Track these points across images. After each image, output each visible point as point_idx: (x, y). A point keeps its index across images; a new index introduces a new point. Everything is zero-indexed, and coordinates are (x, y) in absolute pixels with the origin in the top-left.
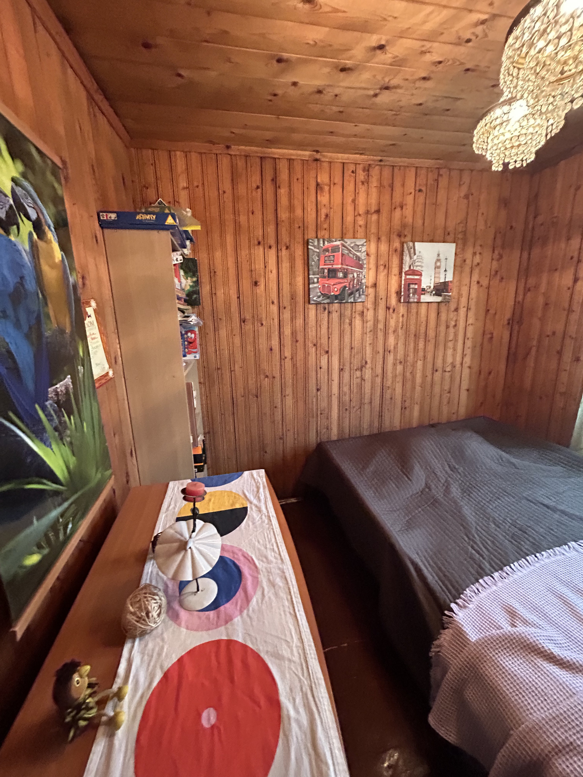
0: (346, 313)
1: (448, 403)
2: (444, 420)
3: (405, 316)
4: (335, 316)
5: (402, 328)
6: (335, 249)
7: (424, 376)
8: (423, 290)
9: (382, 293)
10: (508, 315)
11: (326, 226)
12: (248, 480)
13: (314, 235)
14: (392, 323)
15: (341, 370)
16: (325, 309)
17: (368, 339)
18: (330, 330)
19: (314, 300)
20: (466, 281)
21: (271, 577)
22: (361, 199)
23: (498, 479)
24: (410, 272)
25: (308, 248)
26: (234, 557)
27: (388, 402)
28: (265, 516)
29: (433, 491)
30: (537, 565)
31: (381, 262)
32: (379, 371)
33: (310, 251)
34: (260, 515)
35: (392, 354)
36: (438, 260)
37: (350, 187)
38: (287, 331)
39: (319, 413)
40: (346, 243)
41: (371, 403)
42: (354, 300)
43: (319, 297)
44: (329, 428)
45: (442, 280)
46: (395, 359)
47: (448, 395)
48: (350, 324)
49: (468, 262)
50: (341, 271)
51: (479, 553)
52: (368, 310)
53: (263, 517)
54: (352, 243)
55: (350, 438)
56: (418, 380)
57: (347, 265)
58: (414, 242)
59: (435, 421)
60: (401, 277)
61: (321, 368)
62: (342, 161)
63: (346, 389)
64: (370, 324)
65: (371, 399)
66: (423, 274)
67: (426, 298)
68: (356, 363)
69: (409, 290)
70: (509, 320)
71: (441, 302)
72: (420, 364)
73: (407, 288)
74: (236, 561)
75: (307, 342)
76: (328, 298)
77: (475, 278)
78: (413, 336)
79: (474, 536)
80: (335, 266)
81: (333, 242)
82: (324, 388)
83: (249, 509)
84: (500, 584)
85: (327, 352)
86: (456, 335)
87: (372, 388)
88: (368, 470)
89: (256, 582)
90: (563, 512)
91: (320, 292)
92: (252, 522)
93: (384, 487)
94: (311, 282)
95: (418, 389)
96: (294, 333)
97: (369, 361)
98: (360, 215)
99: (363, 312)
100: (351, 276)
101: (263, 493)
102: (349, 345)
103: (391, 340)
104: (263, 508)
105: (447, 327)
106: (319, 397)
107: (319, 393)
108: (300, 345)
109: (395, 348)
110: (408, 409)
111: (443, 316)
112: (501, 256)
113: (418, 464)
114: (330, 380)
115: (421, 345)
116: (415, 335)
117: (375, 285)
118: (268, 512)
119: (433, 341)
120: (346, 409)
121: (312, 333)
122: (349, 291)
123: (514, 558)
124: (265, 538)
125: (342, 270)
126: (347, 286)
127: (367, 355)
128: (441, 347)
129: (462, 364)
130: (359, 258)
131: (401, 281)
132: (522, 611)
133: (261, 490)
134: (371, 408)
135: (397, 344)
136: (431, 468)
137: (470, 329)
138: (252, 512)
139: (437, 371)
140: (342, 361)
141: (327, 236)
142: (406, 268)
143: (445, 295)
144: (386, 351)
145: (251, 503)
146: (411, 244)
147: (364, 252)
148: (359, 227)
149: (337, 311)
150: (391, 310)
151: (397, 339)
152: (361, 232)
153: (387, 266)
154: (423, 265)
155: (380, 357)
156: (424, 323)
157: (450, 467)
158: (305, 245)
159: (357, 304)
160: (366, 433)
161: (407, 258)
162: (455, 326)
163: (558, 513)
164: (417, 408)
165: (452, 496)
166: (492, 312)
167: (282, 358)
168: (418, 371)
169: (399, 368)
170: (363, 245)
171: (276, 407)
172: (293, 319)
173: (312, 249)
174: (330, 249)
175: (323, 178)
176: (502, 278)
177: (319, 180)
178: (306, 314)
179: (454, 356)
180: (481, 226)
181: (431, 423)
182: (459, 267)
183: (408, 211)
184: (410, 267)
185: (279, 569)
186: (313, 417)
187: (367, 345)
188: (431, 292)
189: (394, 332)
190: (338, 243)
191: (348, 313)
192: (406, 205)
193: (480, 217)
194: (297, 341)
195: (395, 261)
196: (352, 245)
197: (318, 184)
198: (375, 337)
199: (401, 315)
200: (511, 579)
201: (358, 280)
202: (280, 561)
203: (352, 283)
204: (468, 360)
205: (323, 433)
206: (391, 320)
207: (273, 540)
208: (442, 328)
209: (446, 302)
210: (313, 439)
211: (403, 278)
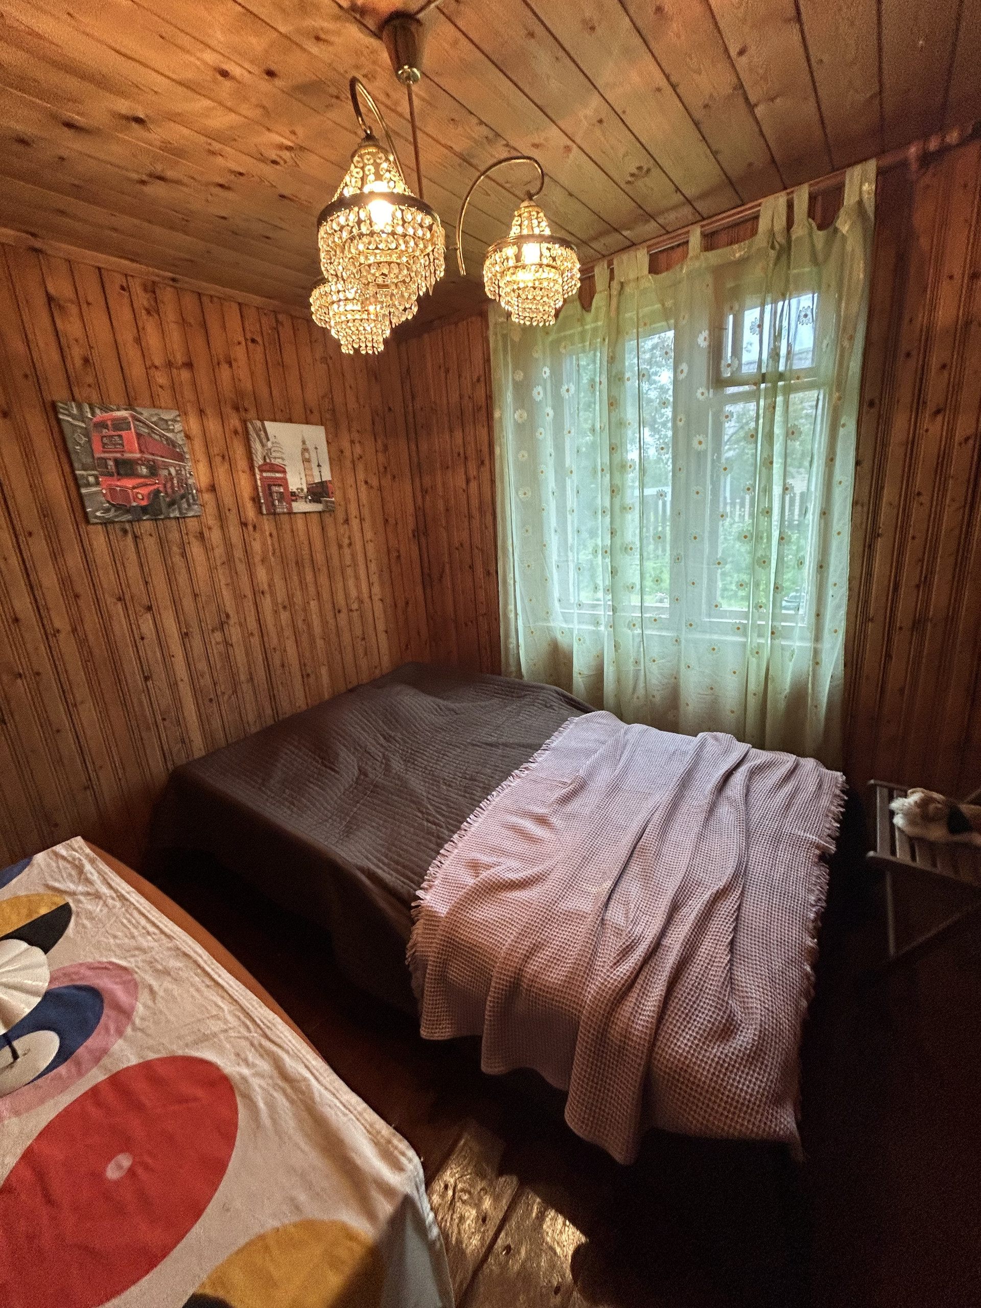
0: (170, 536)
1: (366, 654)
2: (365, 678)
3: (275, 533)
4: (150, 544)
5: (274, 554)
6: (120, 424)
7: (324, 623)
8: (293, 494)
9: (228, 501)
10: (411, 525)
11: (90, 379)
12: (48, 865)
13: (65, 394)
14: (257, 546)
15: (185, 636)
16: (125, 532)
17: (222, 577)
18: (146, 569)
19: (97, 517)
20: (350, 480)
21: (160, 967)
22: (153, 339)
23: (440, 733)
24: (267, 467)
25: (59, 421)
26: (72, 980)
27: (279, 672)
28: (113, 899)
29: (370, 775)
30: (490, 808)
31: (215, 450)
32: (252, 625)
33: (64, 425)
34: (101, 902)
35: (268, 596)
36: (305, 450)
37: (124, 315)
38: (48, 579)
39: (159, 718)
40: (141, 414)
41: (252, 679)
42: (181, 513)
43: (107, 510)
44: (187, 741)
45: (317, 480)
46: (275, 603)
47: (363, 643)
48: (184, 555)
49: (348, 453)
50: (143, 465)
51: (435, 824)
52: (210, 529)
53: (110, 901)
54: (152, 415)
55: (228, 745)
56: (317, 630)
57: (153, 454)
58: (262, 421)
59: (355, 683)
60: (254, 475)
61: (142, 638)
62: (97, 264)
63: (202, 666)
64: (219, 552)
65: (251, 674)
66: (287, 469)
67: (300, 506)
68: (211, 619)
69: (271, 494)
70: (413, 531)
71: (324, 511)
72: (313, 605)
73: (267, 492)
74: (78, 983)
75: (100, 596)
76: (128, 511)
77: (361, 476)
78: (294, 565)
79: (427, 808)
80: (128, 455)
81: (112, 410)
82: (159, 671)
83: (72, 905)
84: (460, 845)
85: (149, 608)
86: (353, 556)
87: (247, 655)
88: (272, 782)
89: (132, 986)
90: (505, 745)
91: (108, 502)
92: (87, 918)
93: (303, 796)
94: (81, 482)
95: (320, 643)
96: (66, 582)
97: (231, 614)
98: (156, 367)
99: (201, 534)
100: (165, 472)
101: (93, 871)
102: (189, 590)
103: (262, 574)
104: (104, 890)
105: (340, 547)
106: (152, 691)
107: (150, 683)
108: (87, 601)
109: (269, 586)
110: (313, 677)
111: (331, 533)
112: (386, 448)
113: (342, 747)
114: (167, 658)
115: (309, 577)
116: (297, 563)
117: (213, 488)
118: (116, 891)
119: (325, 569)
120: (211, 700)
121: (107, 578)
122: (168, 499)
123: (468, 811)
124: (125, 926)
125: (145, 463)
126: (161, 489)
127: (228, 604)
128: (338, 577)
129: (371, 597)
130: (172, 443)
131: (256, 481)
132: (485, 859)
133: (88, 867)
134: (253, 685)
135: (272, 579)
136: (361, 747)
137: (370, 547)
138: (83, 906)
139: (339, 612)
140: (181, 618)
141: (95, 397)
142: (259, 461)
143: (327, 502)
144: (257, 593)
145: (73, 894)
146: (259, 423)
147: (180, 432)
148: (160, 389)
149: (151, 535)
150: (251, 528)
151: (270, 570)
152: (165, 397)
153: (227, 457)
154: (284, 456)
155: (249, 604)
156: (306, 542)
157: (385, 738)
158: (51, 414)
159: (188, 520)
160: (254, 730)
161: (257, 446)
162: (350, 544)
163: (501, 747)
164: (324, 671)
165: (394, 771)
166: (392, 521)
167: (50, 635)
168: (314, 616)
169: (285, 616)
170: (174, 420)
171: (58, 731)
172: (56, 555)
173: (68, 421)
174: (109, 423)
175: (60, 287)
176: (394, 477)
177: (51, 290)
178: (86, 543)
179: (358, 587)
180: (352, 405)
181: (350, 687)
182: (336, 458)
183: (243, 372)
184: (265, 459)
185: (169, 949)
186: (148, 729)
187: (223, 587)
188: (306, 498)
189: (263, 561)
190: (123, 413)
191: (174, 536)
192: (235, 360)
193: (348, 391)
194: (77, 596)
195: (239, 451)
196: (154, 419)
197: (50, 299)
198: (234, 572)
199: (267, 533)
200: (469, 834)
201: (180, 481)
202: (165, 940)
203: (169, 485)
204: (376, 589)
205: (175, 750)
206: (253, 543)
207: (143, 922)
208: (334, 549)
209: (330, 510)
210: (157, 768)
211: (258, 477)
